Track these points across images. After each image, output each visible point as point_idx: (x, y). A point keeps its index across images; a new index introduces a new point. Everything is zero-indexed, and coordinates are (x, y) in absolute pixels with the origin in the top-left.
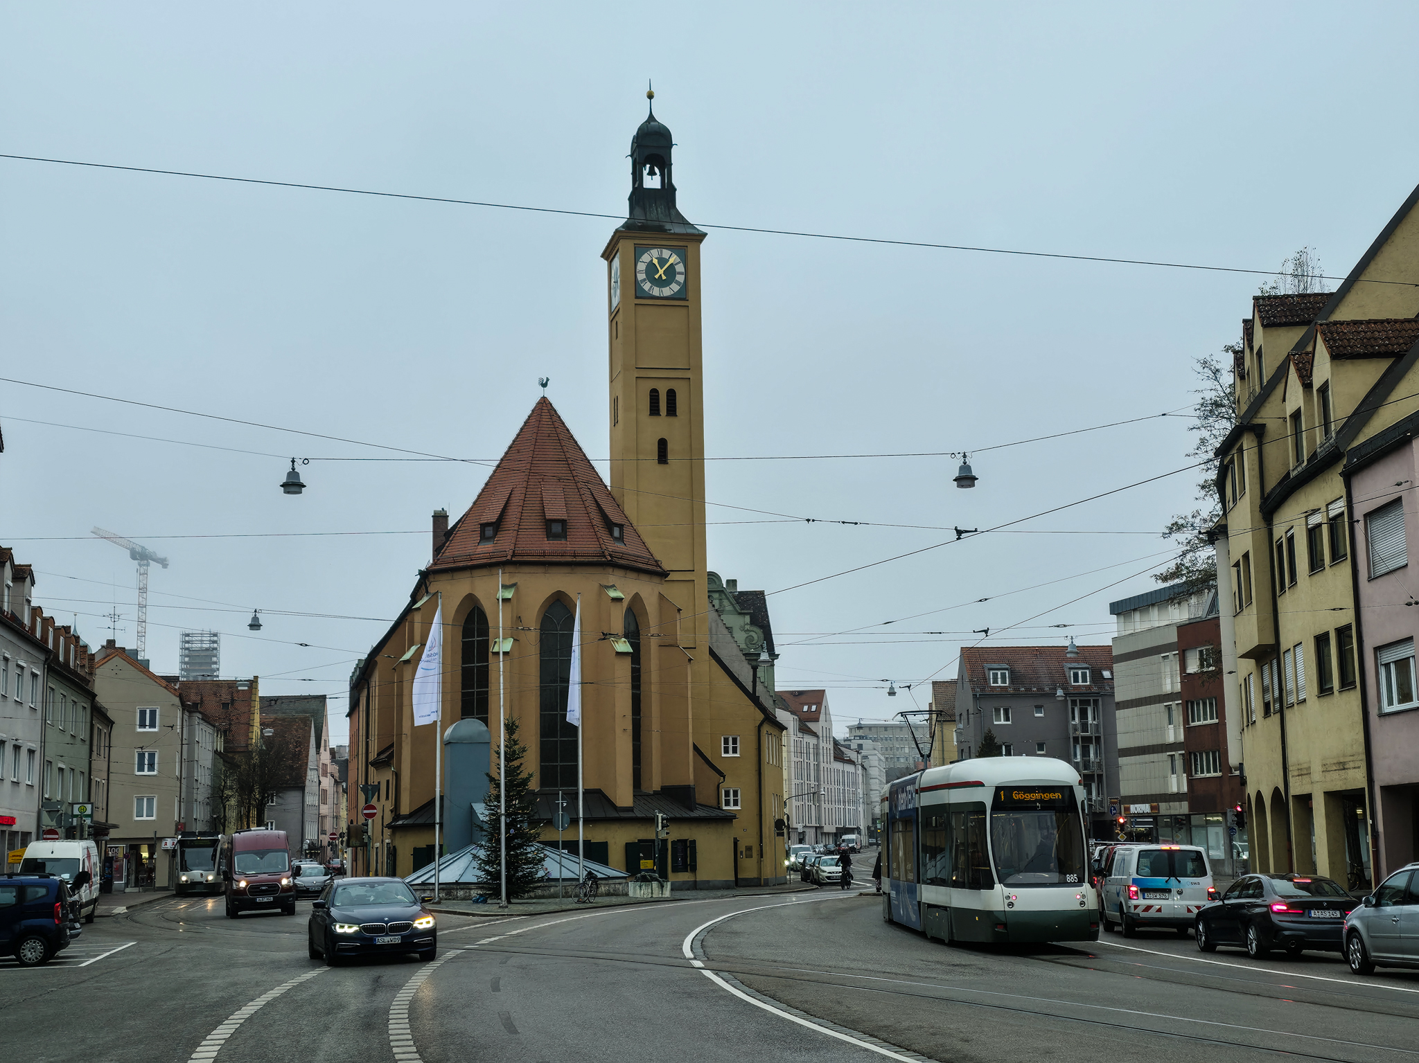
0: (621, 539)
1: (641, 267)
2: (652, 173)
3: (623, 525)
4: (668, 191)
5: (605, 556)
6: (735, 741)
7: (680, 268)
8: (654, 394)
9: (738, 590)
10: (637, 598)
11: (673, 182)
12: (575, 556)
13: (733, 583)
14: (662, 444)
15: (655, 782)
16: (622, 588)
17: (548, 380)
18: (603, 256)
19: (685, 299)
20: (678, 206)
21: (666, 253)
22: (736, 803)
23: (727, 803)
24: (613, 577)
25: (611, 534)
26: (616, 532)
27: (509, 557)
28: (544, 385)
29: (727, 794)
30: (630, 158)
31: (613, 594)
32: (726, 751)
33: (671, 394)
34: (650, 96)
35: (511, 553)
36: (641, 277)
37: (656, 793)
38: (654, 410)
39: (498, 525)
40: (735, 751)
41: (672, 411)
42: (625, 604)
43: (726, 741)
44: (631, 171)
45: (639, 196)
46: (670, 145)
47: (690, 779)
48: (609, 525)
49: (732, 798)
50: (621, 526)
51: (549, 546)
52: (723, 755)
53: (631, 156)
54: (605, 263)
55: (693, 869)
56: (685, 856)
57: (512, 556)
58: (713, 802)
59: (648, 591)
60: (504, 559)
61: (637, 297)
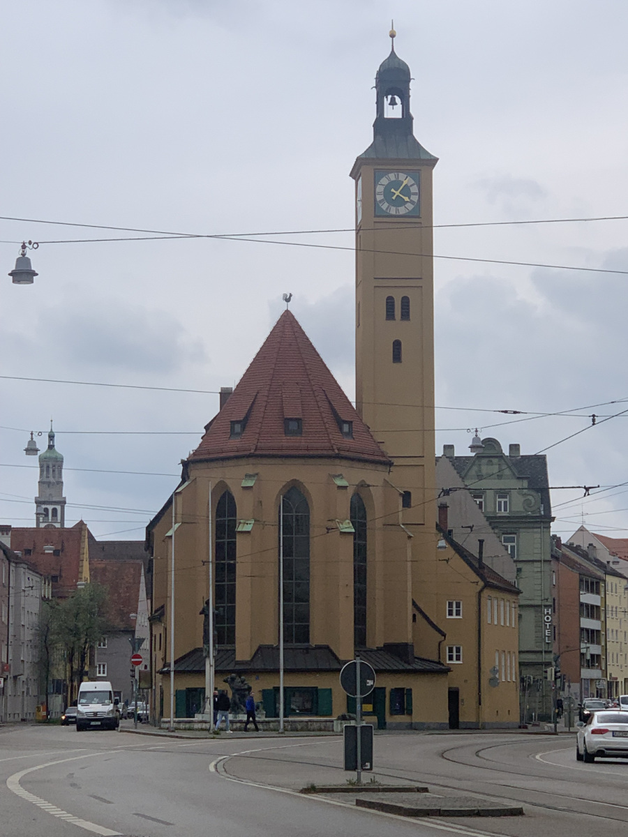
0: (350, 434)
1: (380, 189)
2: (393, 103)
3: (352, 422)
4: (407, 119)
5: (333, 450)
6: (458, 605)
7: (414, 189)
8: (390, 302)
9: (521, 454)
10: (363, 485)
11: (411, 111)
12: (307, 450)
13: (514, 448)
14: (397, 345)
15: (377, 639)
16: (349, 477)
17: (291, 295)
18: (350, 175)
19: (419, 217)
20: (415, 134)
21: (402, 176)
22: (458, 658)
23: (451, 658)
24: (341, 467)
25: (341, 429)
26: (346, 428)
27: (252, 451)
28: (288, 300)
29: (451, 650)
30: (374, 89)
31: (339, 482)
32: (451, 614)
33: (405, 301)
34: (392, 36)
35: (254, 447)
36: (379, 198)
37: (379, 649)
38: (390, 315)
39: (244, 423)
40: (458, 614)
41: (406, 315)
42: (351, 491)
43: (450, 605)
44: (375, 100)
45: (382, 126)
46: (409, 80)
47: (408, 638)
48: (340, 422)
49: (454, 654)
50: (350, 423)
51: (286, 441)
52: (448, 617)
53: (376, 87)
54: (354, 181)
55: (410, 713)
56: (402, 701)
57: (256, 450)
58: (435, 658)
59: (373, 477)
60: (248, 453)
61: (376, 216)
